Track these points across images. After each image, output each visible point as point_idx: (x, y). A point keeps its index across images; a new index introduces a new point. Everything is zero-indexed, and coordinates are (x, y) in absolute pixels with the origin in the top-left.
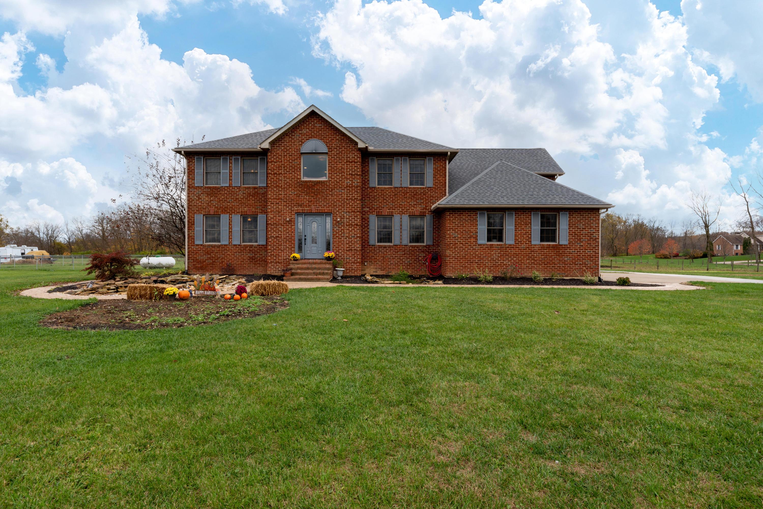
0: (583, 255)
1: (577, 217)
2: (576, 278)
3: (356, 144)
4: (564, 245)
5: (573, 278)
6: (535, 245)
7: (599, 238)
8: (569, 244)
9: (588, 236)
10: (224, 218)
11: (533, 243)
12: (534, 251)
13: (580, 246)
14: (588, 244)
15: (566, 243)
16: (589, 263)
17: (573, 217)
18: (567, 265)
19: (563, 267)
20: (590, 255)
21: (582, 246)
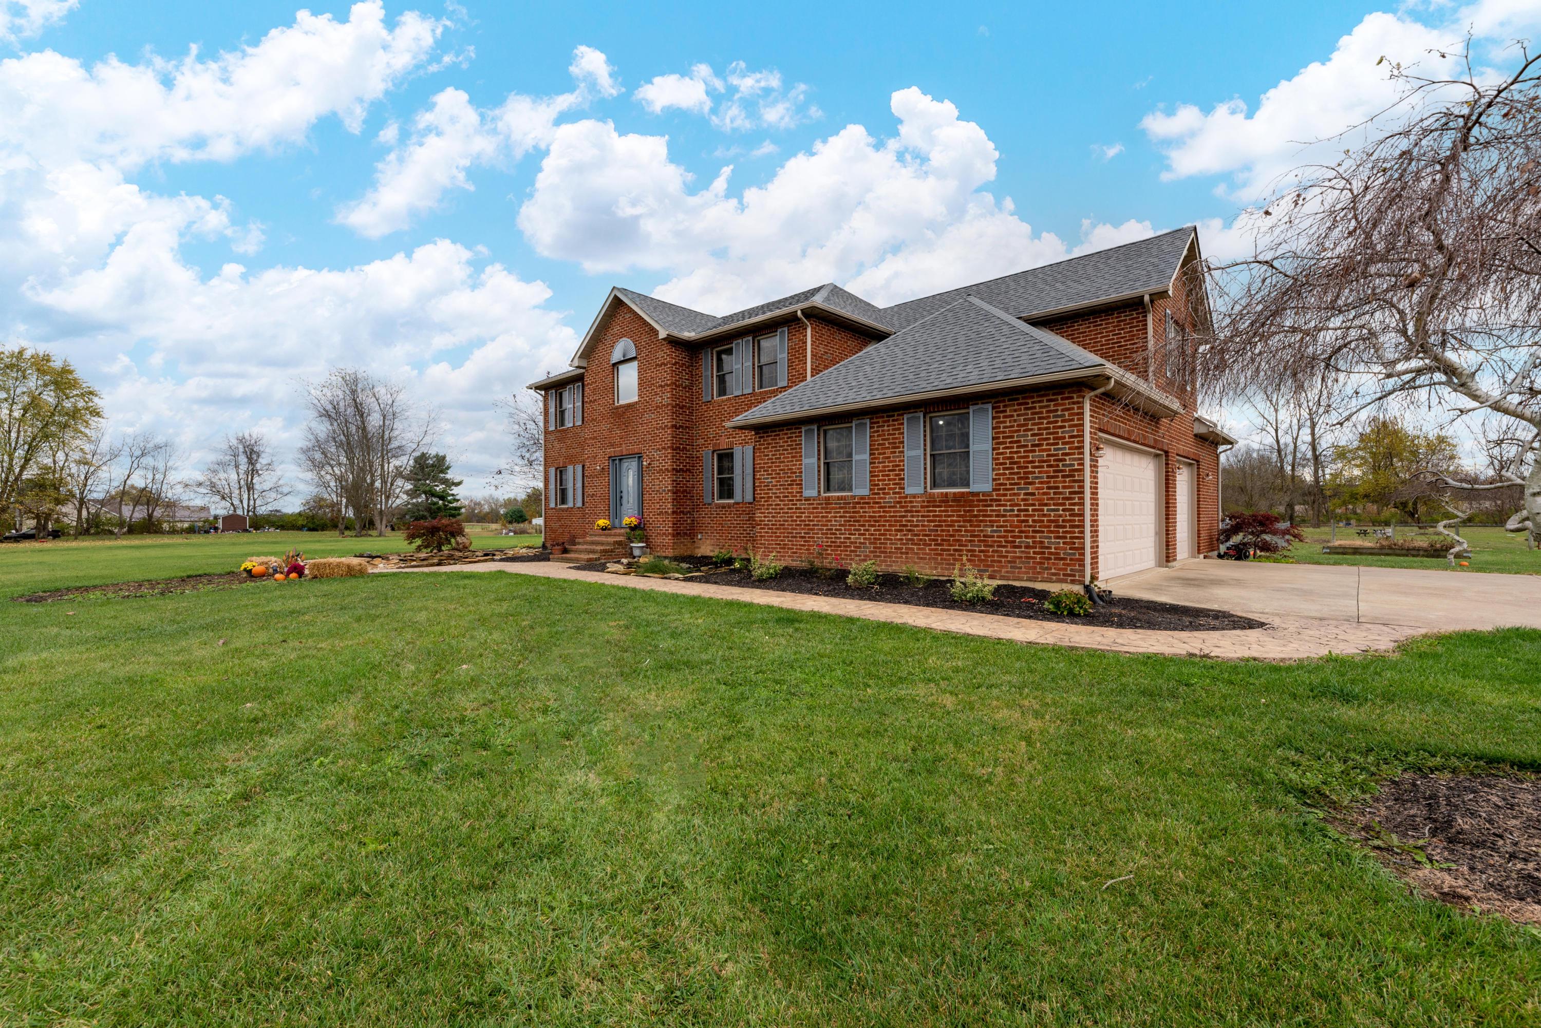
0: (1034, 521)
1: (1016, 415)
2: (1017, 584)
3: (655, 332)
4: (984, 494)
5: (1011, 583)
6: (914, 496)
7: (1082, 470)
8: (994, 490)
9: (1048, 466)
10: (570, 468)
11: (909, 491)
12: (911, 511)
13: (1026, 494)
14: (1049, 488)
15: (987, 487)
16: (1053, 543)
17: (1005, 417)
18: (992, 546)
19: (981, 551)
20: (1057, 521)
21: (1033, 494)
